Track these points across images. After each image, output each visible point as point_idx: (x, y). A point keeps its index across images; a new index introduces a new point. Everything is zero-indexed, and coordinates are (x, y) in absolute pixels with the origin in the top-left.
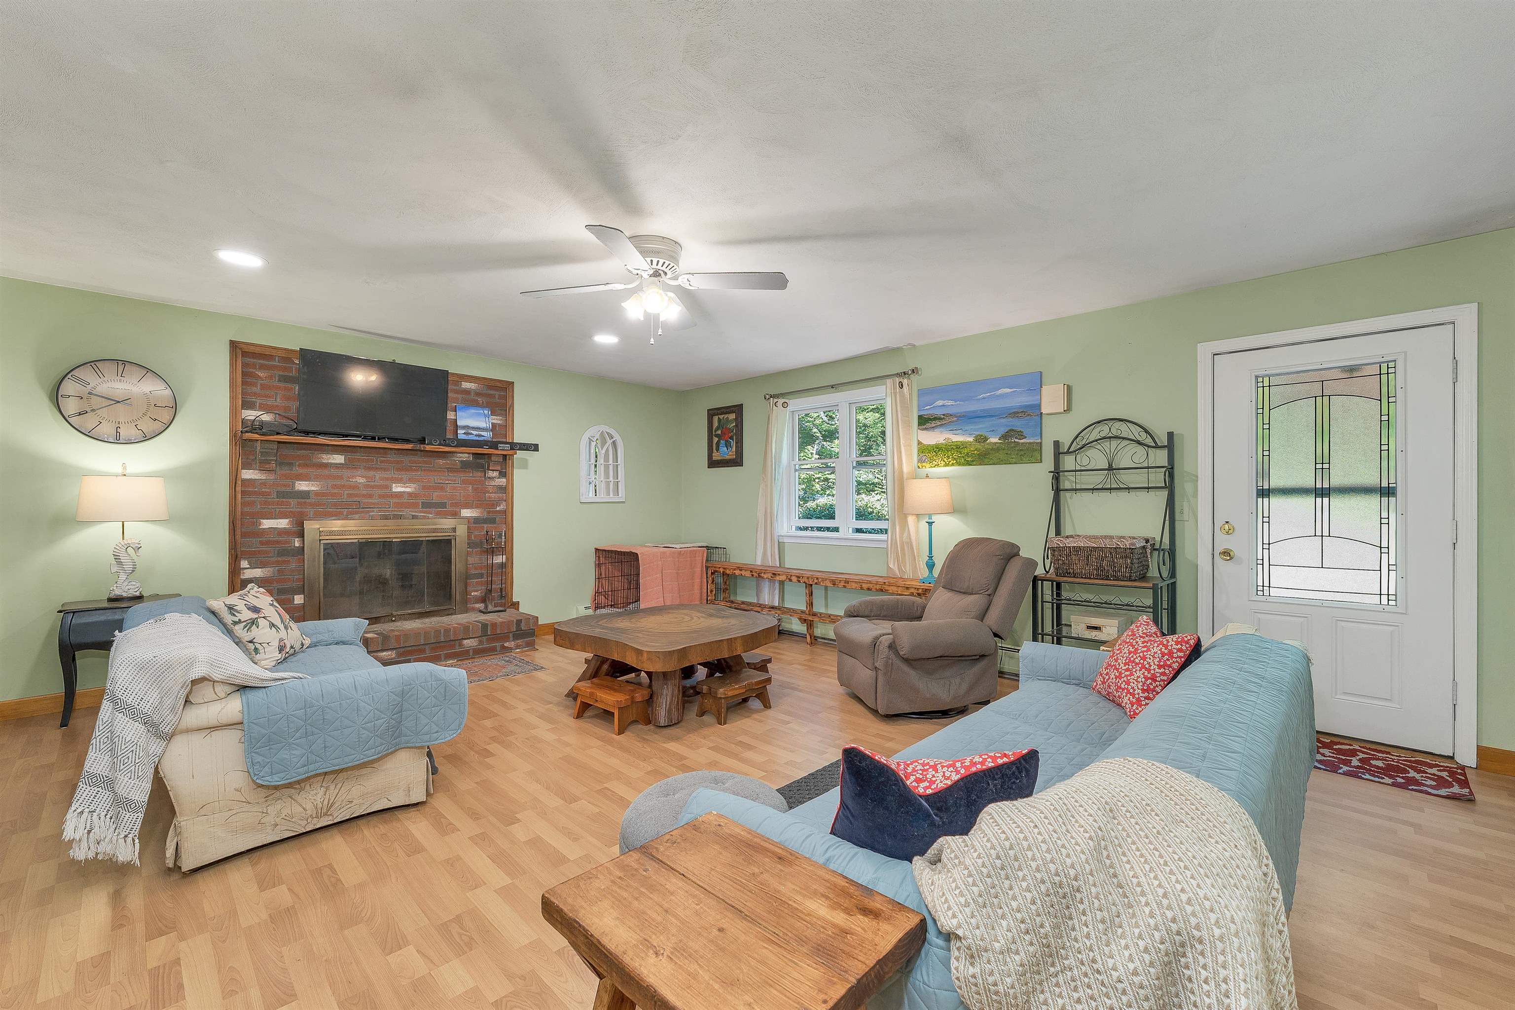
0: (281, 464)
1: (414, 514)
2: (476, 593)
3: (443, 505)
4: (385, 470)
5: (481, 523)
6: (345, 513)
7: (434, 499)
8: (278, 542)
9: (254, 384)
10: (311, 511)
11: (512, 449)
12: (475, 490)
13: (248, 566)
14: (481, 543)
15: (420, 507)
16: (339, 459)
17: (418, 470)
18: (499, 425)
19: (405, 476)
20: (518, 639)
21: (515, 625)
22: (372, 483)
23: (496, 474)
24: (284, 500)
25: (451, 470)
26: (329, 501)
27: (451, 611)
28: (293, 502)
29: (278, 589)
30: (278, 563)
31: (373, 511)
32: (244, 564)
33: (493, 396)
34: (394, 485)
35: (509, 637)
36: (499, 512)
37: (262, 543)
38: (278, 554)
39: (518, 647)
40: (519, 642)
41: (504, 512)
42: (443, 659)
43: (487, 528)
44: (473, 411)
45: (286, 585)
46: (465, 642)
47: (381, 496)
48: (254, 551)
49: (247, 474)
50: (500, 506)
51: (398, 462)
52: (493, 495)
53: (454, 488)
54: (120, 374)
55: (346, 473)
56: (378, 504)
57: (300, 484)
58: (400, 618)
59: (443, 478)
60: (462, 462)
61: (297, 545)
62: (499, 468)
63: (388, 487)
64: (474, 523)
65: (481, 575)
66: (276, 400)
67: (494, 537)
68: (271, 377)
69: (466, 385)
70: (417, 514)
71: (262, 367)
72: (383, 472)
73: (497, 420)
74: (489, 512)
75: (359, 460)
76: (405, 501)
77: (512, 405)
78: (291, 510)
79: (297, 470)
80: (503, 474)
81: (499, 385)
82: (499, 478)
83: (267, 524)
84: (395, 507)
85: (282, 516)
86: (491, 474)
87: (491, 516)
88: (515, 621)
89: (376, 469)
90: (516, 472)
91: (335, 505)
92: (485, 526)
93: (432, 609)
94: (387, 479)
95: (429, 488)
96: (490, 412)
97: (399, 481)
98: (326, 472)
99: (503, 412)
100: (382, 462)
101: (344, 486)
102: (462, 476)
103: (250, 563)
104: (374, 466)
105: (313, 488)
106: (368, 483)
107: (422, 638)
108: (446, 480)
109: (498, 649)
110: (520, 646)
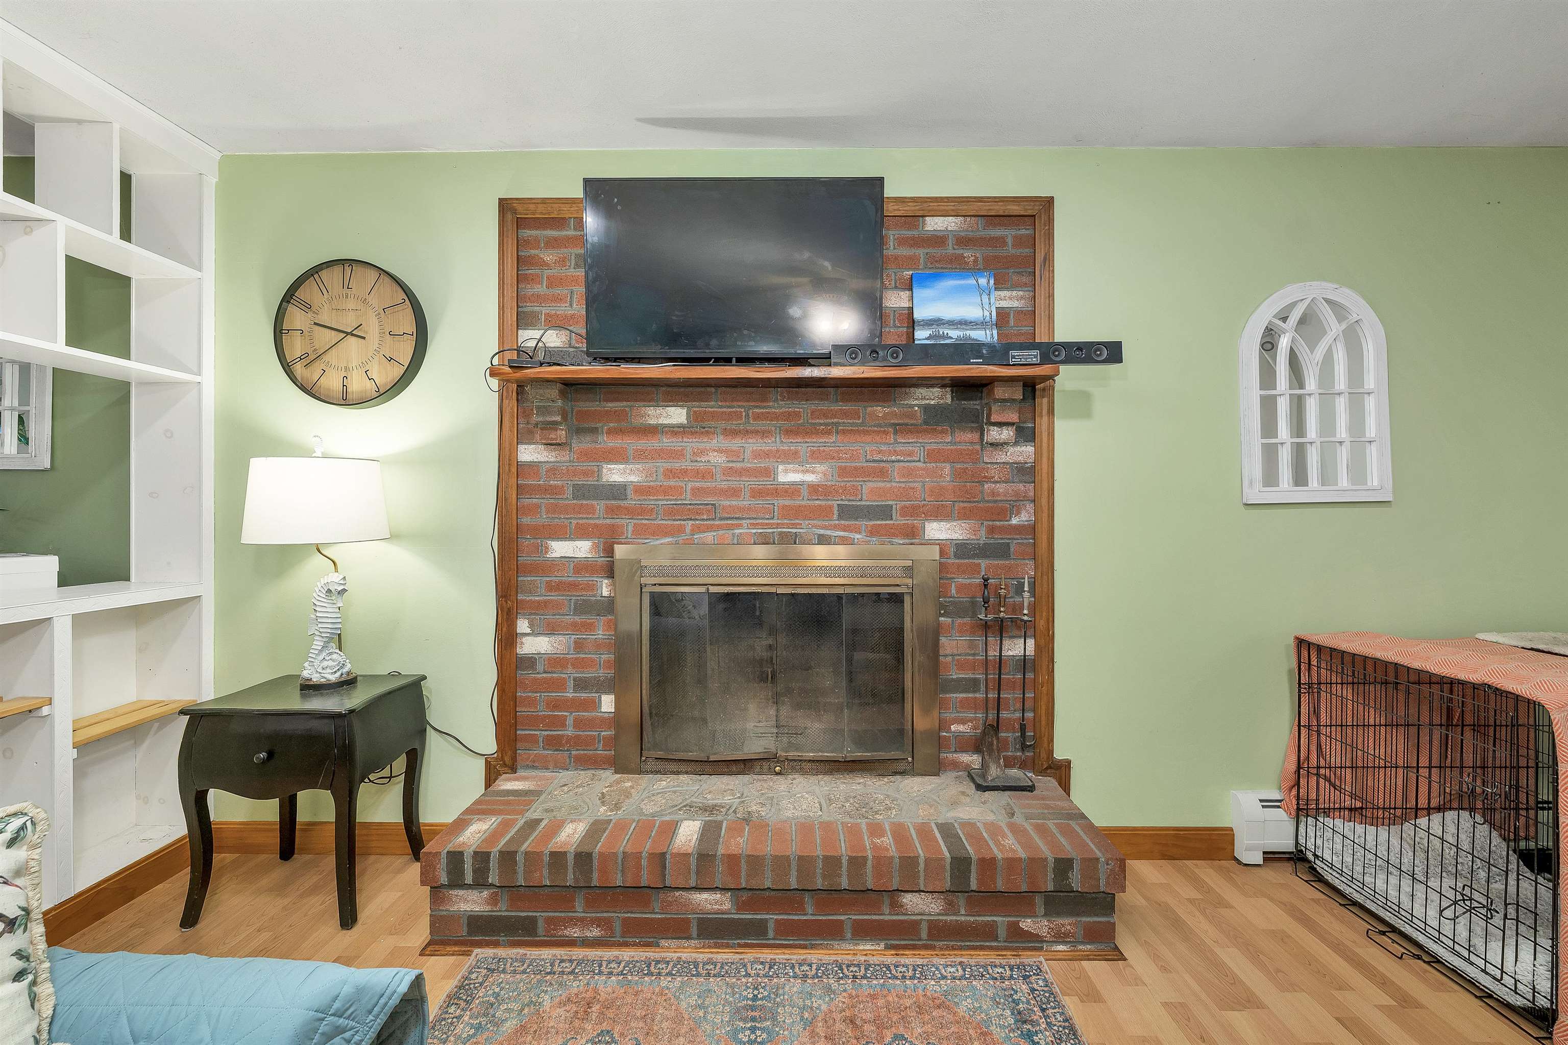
0: (579, 431)
1: (822, 532)
2: (961, 728)
3: (885, 512)
4: (764, 434)
5: (975, 556)
6: (688, 530)
7: (864, 497)
8: (574, 586)
9: (535, 279)
10: (628, 525)
11: (1046, 359)
12: (958, 475)
13: (528, 631)
14: (973, 603)
15: (835, 517)
16: (676, 415)
17: (829, 433)
18: (1019, 312)
19: (803, 446)
20: (1059, 914)
21: (1051, 875)
22: (739, 465)
23: (1007, 434)
24: (585, 502)
25: (901, 429)
26: (660, 503)
27: (901, 766)
28: (599, 506)
29: (575, 679)
30: (575, 627)
31: (739, 526)
32: (523, 626)
33: (1000, 242)
34: (781, 467)
35: (1032, 904)
36: (1019, 529)
37: (550, 587)
38: (575, 609)
39: (1060, 937)
40: (1066, 923)
41: (1031, 529)
42: (849, 935)
43: (988, 568)
44: (950, 283)
45: (589, 674)
46: (908, 899)
47: (758, 493)
48: (538, 602)
49: (528, 453)
50: (1018, 513)
51: (788, 416)
52: (1001, 488)
53: (910, 473)
54: (345, 287)
55: (690, 444)
56: (749, 509)
57: (610, 469)
58: (793, 768)
59: (883, 448)
60: (926, 409)
61: (605, 592)
62: (1014, 417)
63: (768, 473)
64: (957, 556)
65: (973, 685)
66: (571, 305)
67: (1003, 592)
68: (562, 262)
69: (935, 224)
70: (828, 532)
71: (553, 243)
72: (760, 440)
73: (1011, 299)
74: (991, 530)
75: (714, 416)
76: (804, 503)
77: (1049, 259)
78: (597, 521)
79: (606, 442)
80: (1026, 434)
81: (1015, 209)
82: (1016, 443)
83: (560, 549)
84: (784, 517)
85: (581, 533)
86: (995, 434)
87: (999, 539)
88: (1051, 860)
89: (747, 433)
90: (1060, 426)
91: (671, 512)
92: (983, 563)
93: (859, 754)
94: (767, 455)
95: (856, 472)
96: (992, 282)
97: (791, 457)
98: (653, 443)
99: (1025, 279)
100: (757, 417)
101: (686, 471)
102: (932, 442)
103: (531, 626)
104: (742, 427)
105: (633, 478)
106: (731, 465)
107: (794, 873)
108: (890, 453)
109: (1002, 933)
110: (1067, 935)
